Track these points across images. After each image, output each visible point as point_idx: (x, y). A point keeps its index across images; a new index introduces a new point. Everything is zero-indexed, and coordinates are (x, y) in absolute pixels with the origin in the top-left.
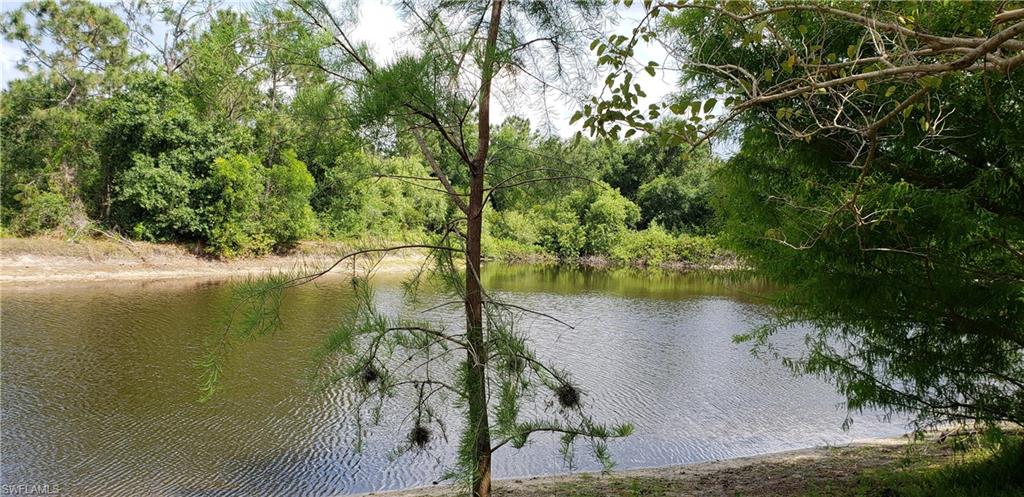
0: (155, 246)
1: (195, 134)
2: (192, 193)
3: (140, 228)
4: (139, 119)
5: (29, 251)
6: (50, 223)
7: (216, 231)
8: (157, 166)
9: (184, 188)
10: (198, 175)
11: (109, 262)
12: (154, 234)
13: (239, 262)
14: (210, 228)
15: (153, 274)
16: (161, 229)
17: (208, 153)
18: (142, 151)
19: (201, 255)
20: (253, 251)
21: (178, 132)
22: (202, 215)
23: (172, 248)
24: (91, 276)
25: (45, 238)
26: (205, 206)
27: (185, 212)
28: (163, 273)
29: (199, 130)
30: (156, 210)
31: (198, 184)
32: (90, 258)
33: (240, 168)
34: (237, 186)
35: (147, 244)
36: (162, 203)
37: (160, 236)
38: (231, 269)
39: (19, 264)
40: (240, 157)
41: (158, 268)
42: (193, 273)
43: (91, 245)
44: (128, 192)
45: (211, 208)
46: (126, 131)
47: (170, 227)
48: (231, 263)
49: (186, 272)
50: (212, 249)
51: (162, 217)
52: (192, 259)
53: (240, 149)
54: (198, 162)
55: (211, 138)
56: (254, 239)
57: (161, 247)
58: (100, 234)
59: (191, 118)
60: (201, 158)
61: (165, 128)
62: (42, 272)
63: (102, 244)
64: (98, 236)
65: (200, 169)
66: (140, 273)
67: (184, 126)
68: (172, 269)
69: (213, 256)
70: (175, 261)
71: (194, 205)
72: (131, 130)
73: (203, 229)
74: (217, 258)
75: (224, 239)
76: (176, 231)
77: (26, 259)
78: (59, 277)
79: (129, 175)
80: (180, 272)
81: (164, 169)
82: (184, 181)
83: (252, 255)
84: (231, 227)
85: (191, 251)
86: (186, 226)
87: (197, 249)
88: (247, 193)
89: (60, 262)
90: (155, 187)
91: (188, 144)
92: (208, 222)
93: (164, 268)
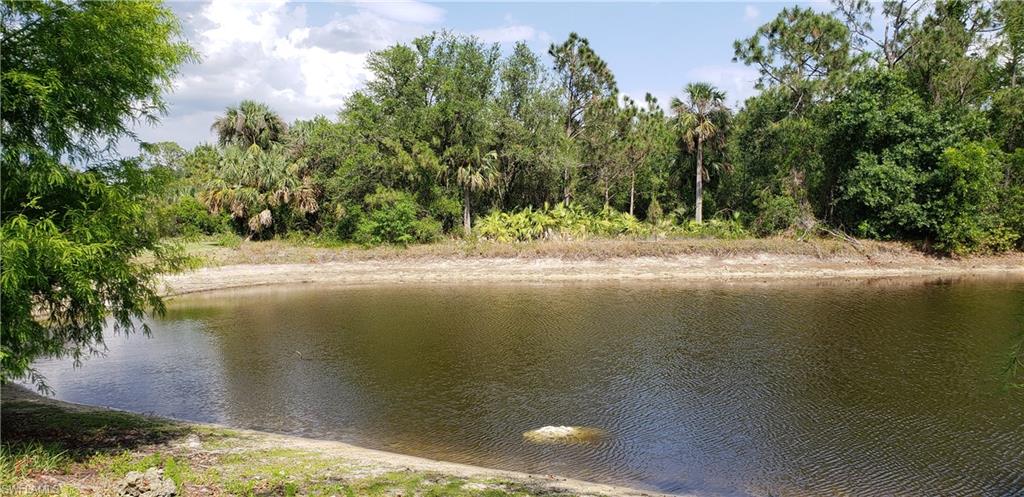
0: (880, 244)
1: (920, 126)
2: (918, 187)
3: (864, 226)
4: (863, 118)
5: (766, 250)
6: (782, 225)
7: (946, 227)
8: (880, 163)
9: (909, 183)
10: (925, 169)
11: (836, 259)
12: (878, 231)
13: (974, 260)
14: (939, 223)
15: (879, 272)
16: (885, 226)
17: (936, 144)
18: (865, 150)
19: (929, 252)
20: (991, 247)
21: (902, 126)
22: (930, 210)
23: (897, 245)
24: (819, 274)
25: (778, 239)
26: (933, 200)
27: (911, 207)
28: (889, 270)
29: (925, 120)
30: (880, 207)
31: (925, 177)
32: (818, 257)
33: (974, 157)
34: (971, 176)
35: (872, 242)
36: (886, 199)
37: (885, 233)
38: (965, 267)
39: (757, 262)
40: (973, 144)
41: (883, 265)
42: (920, 271)
43: (819, 244)
44: (852, 191)
45: (940, 202)
46: (851, 131)
47: (895, 223)
48: (964, 261)
49: (913, 270)
50: (942, 245)
51: (886, 214)
52: (919, 257)
53: (974, 135)
54: (925, 154)
55: (939, 128)
56: (992, 233)
57: (886, 245)
58: (826, 233)
59: (916, 109)
60: (927, 149)
61: (889, 123)
62: (777, 269)
63: (829, 243)
64: (824, 235)
65: (926, 162)
66: (866, 271)
67: (908, 119)
68: (898, 266)
69: (944, 254)
70: (901, 259)
71: (920, 200)
72: (855, 130)
73: (932, 225)
74: (948, 255)
75: (956, 234)
76: (902, 228)
77: (764, 258)
78: (792, 274)
79: (853, 174)
80: (907, 270)
81: (888, 165)
82: (908, 174)
83: (990, 252)
84: (964, 221)
85: (918, 249)
86: (913, 222)
87: (924, 246)
88: (983, 184)
89: (792, 260)
90: (879, 184)
91: (913, 136)
92: (937, 217)
93: (889, 265)
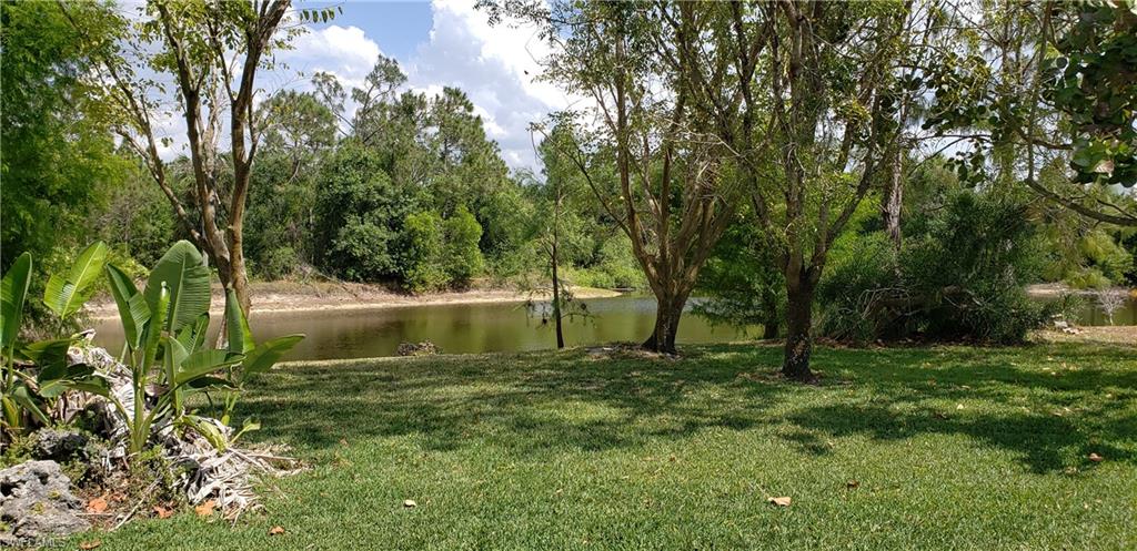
0: (363, 285)
1: (389, 196)
2: (389, 242)
3: (351, 272)
4: (350, 189)
5: (276, 292)
6: (287, 270)
7: (409, 272)
8: (363, 223)
9: (382, 240)
10: (394, 229)
11: (332, 298)
12: (362, 276)
13: (427, 296)
14: (405, 270)
15: (364, 306)
16: (367, 272)
17: (401, 211)
18: (352, 212)
19: (391, 290)
20: (437, 287)
21: (378, 197)
22: (398, 260)
23: (375, 287)
24: (322, 308)
25: (283, 283)
26: (400, 253)
27: (385, 258)
28: (371, 305)
29: (392, 193)
30: (363, 257)
31: (394, 236)
32: (318, 296)
33: (427, 222)
34: (425, 236)
35: (357, 284)
36: (368, 251)
37: (367, 277)
38: (421, 301)
39: (272, 301)
40: (426, 213)
41: (367, 301)
42: (394, 305)
43: (317, 286)
44: (343, 244)
45: (405, 254)
46: (340, 198)
47: (374, 270)
48: (421, 297)
50: (406, 286)
51: (368, 262)
52: (391, 295)
53: (423, 205)
54: (393, 218)
55: (402, 199)
56: (437, 277)
57: (368, 287)
58: (322, 277)
59: (386, 184)
60: (395, 215)
61: (368, 193)
62: (289, 306)
63: (326, 285)
64: (324, 280)
65: (394, 224)
66: (355, 305)
67: (381, 191)
68: (377, 302)
69: (407, 293)
70: (379, 296)
71: (391, 252)
72: (344, 197)
73: (400, 271)
74: (411, 293)
75: (416, 278)
76: (379, 273)
77: (275, 298)
78: (300, 309)
79: (343, 231)
80: (384, 304)
81: (368, 225)
82: (383, 233)
83: (436, 290)
84: (420, 268)
86: (386, 269)
87: (395, 287)
88: (431, 242)
89: (298, 299)
90: (362, 239)
91: (385, 204)
92: (403, 265)
93: (371, 301)
